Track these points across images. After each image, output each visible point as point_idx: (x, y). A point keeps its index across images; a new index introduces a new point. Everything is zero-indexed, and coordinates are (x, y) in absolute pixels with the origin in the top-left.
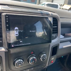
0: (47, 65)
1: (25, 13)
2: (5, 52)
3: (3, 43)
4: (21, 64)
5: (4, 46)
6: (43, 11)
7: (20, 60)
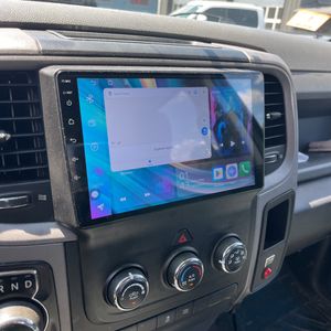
0: (247, 290)
1: (141, 60)
2: (65, 243)
3: (55, 206)
4: (140, 294)
5: (60, 219)
6: (213, 45)
7: (131, 276)
